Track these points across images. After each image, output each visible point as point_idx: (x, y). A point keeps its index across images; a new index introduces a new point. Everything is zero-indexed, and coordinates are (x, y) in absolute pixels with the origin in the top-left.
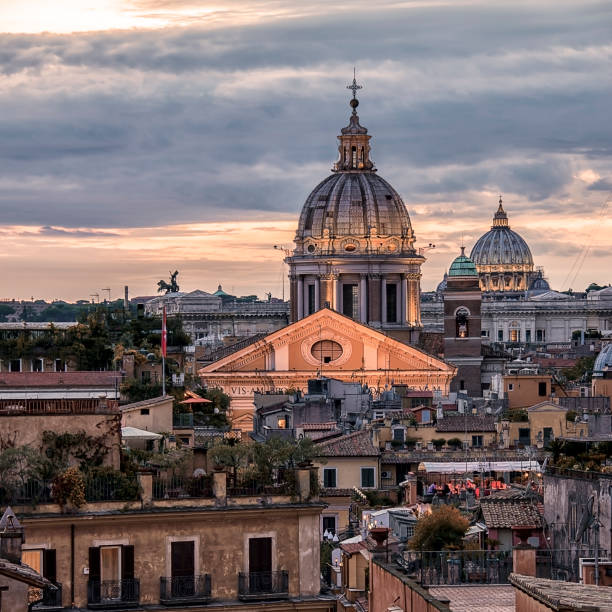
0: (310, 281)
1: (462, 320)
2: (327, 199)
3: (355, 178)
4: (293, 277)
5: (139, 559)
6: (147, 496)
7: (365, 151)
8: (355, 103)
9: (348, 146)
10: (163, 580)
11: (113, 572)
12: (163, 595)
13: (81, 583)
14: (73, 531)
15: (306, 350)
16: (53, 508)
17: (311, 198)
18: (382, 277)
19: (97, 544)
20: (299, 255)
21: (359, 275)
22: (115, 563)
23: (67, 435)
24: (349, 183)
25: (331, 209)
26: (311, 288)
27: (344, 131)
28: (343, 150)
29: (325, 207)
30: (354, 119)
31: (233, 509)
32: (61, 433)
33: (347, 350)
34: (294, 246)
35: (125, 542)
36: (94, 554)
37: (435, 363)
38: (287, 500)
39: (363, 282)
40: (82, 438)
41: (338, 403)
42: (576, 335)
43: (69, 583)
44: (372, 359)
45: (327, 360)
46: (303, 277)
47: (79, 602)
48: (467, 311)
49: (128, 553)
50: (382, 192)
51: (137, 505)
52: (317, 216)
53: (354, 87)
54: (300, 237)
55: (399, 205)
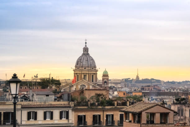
1: (105, 82)
2: (81, 59)
3: (86, 56)
4: (74, 74)
5: (114, 117)
6: (116, 105)
7: (88, 51)
8: (86, 43)
9: (85, 50)
10: (118, 121)
11: (110, 119)
12: (118, 123)
13: (105, 121)
14: (103, 111)
15: (79, 86)
16: (100, 107)
17: (78, 59)
18: (91, 74)
19: (107, 114)
20: (76, 69)
21: (87, 73)
22: (110, 117)
23: (99, 94)
24: (85, 57)
25: (82, 61)
26: (78, 75)
27: (84, 48)
28: (84, 51)
29: (81, 61)
30: (86, 46)
32: (98, 93)
33: (87, 86)
35: (112, 114)
36: (107, 116)
39: (88, 75)
40: (102, 95)
43: (102, 121)
46: (76, 73)
47: (104, 124)
49: (113, 115)
50: (91, 59)
51: (114, 107)
52: (79, 62)
53: (86, 40)
54: (76, 67)
55: (94, 61)
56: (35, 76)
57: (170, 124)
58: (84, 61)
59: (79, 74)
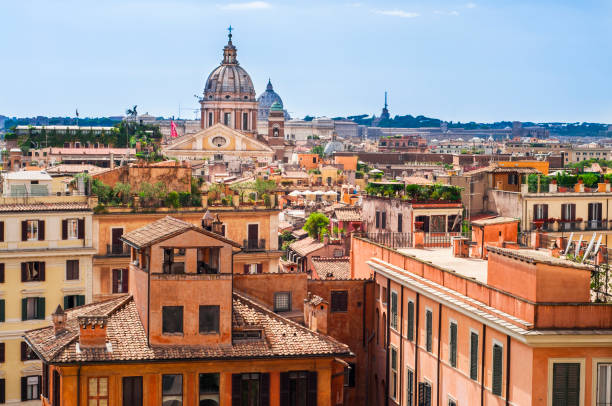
0: (210, 111)
1: (276, 130)
2: (218, 76)
3: (230, 67)
4: (202, 109)
7: (235, 55)
8: (230, 36)
9: (227, 53)
15: (210, 141)
17: (211, 75)
18: (241, 110)
20: (205, 99)
21: (231, 109)
24: (227, 69)
25: (220, 80)
26: (211, 114)
27: (226, 47)
28: (225, 55)
29: (217, 79)
30: (230, 42)
31: (241, 211)
33: (228, 141)
34: (203, 96)
37: (268, 148)
38: (265, 208)
39: (233, 112)
41: (227, 164)
42: (309, 138)
44: (239, 145)
45: (219, 145)
46: (207, 109)
48: (277, 126)
50: (242, 74)
52: (214, 83)
53: (230, 29)
54: (206, 92)
55: (249, 78)
56: (130, 111)
57: (223, 274)
58: (226, 78)
59: (214, 109)
